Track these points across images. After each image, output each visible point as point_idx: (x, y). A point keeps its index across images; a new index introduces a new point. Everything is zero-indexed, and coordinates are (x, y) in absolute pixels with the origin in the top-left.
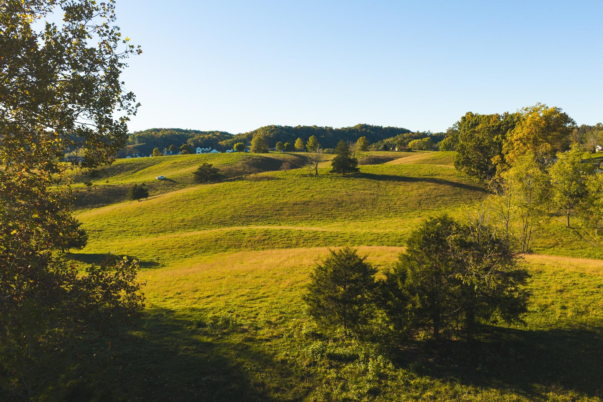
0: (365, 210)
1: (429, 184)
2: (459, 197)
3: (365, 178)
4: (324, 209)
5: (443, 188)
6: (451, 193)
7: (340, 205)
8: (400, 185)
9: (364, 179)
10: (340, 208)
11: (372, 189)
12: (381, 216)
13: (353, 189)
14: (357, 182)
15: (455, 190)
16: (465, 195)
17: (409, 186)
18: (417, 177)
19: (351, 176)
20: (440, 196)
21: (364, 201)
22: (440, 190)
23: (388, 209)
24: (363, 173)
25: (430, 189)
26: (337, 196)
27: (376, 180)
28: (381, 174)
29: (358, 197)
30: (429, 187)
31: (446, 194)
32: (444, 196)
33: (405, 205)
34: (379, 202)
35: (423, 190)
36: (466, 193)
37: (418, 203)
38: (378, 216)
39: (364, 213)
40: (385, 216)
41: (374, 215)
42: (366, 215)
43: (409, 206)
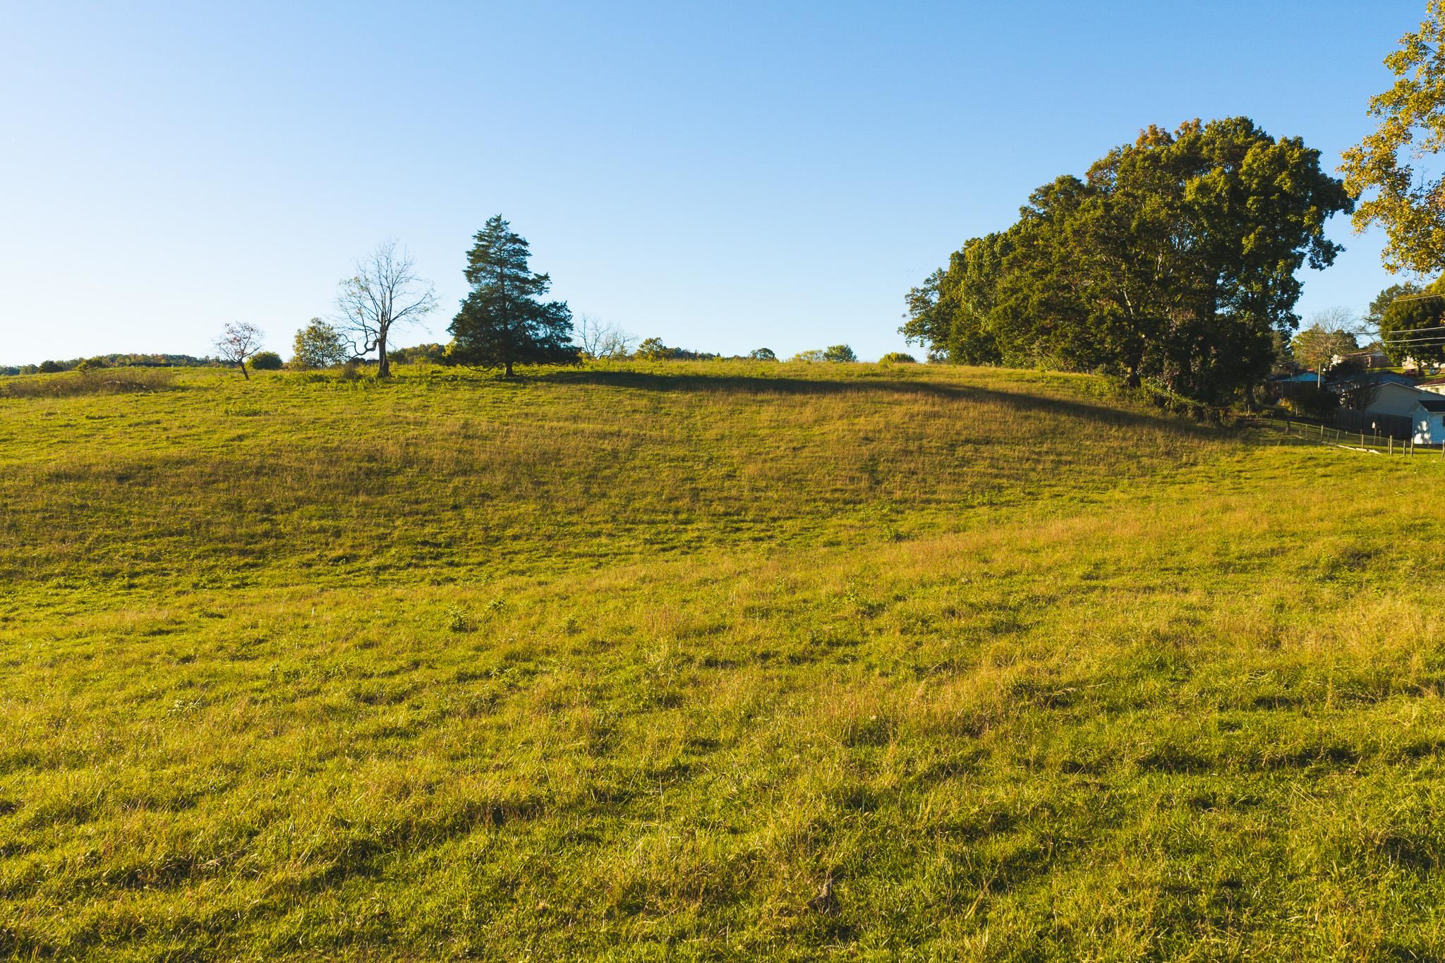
0: (530, 507)
1: (896, 396)
2: (1064, 445)
6: (1022, 431)
7: (373, 483)
8: (761, 403)
11: (616, 419)
12: (625, 542)
13: (511, 416)
14: (552, 395)
15: (1034, 420)
16: (1089, 438)
17: (803, 405)
20: (967, 441)
21: (548, 461)
22: (960, 418)
23: (683, 503)
25: (912, 417)
27: (650, 389)
29: (517, 445)
30: (904, 408)
31: (999, 434)
32: (987, 442)
33: (793, 480)
34: (634, 469)
35: (878, 419)
36: (1089, 431)
37: (862, 470)
38: (604, 540)
39: (504, 528)
40: (646, 541)
41: (575, 535)
42: (515, 538)
43: (812, 487)
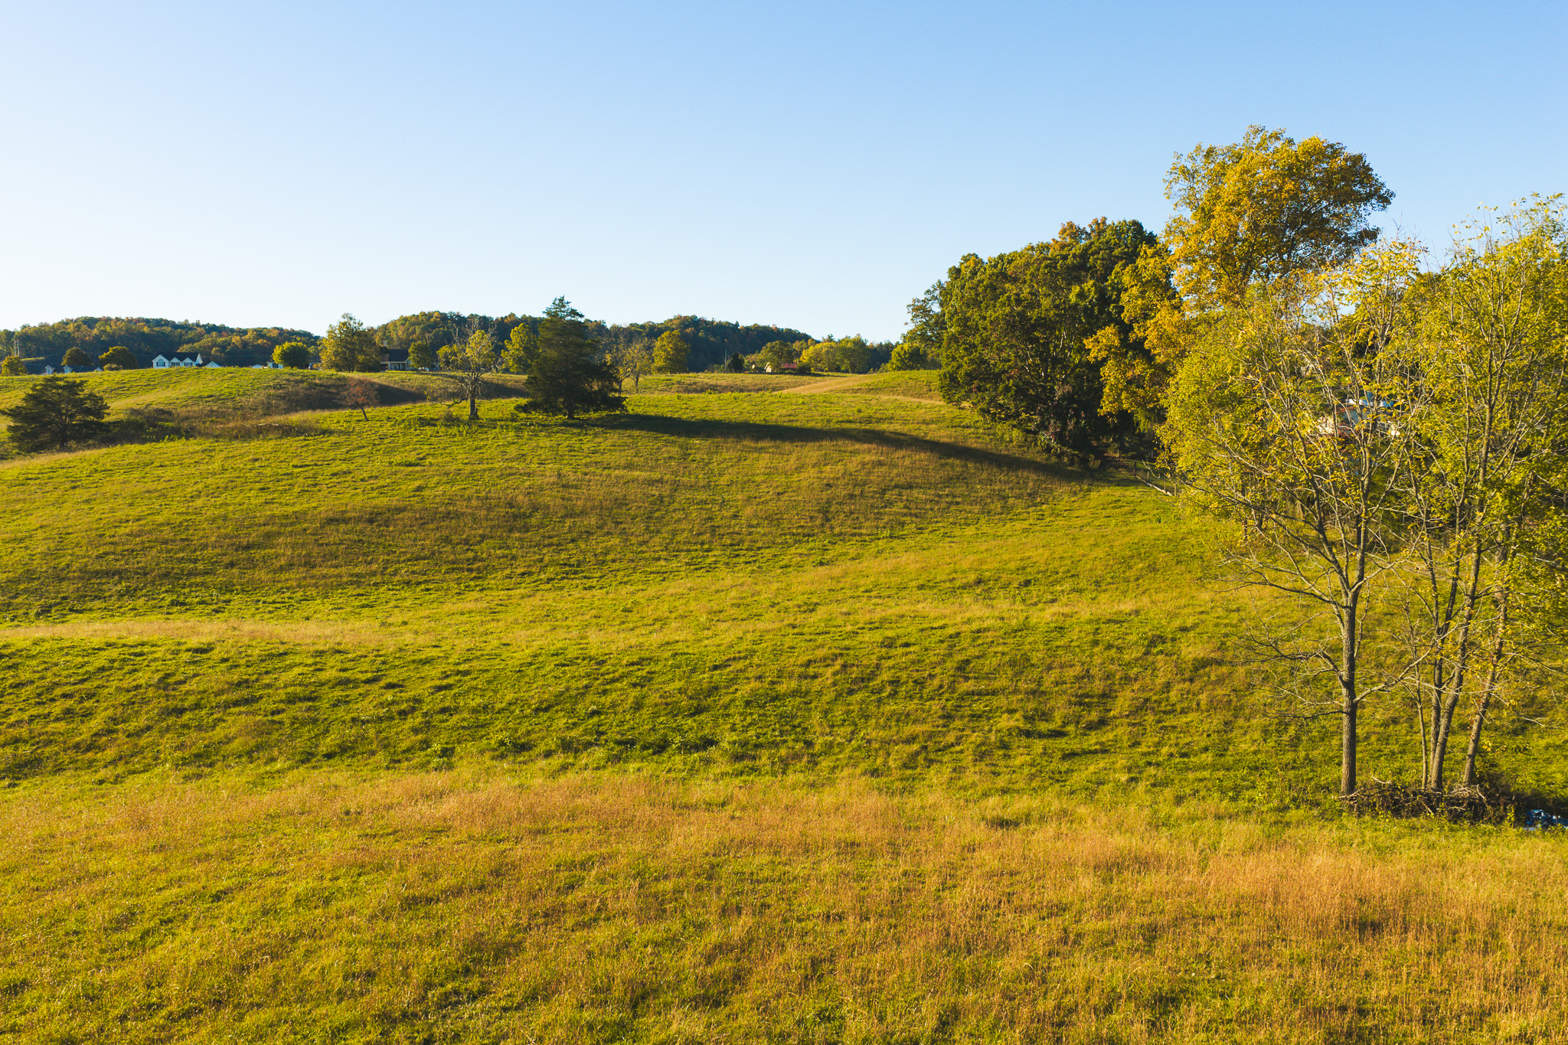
0: (615, 541)
1: (857, 446)
2: (960, 489)
3: (641, 428)
4: (447, 540)
5: (905, 460)
6: (936, 476)
7: (519, 523)
8: (761, 450)
9: (636, 433)
10: (517, 535)
11: (658, 466)
12: (674, 564)
13: (586, 465)
14: (609, 442)
15: (948, 468)
16: (980, 482)
17: (790, 453)
18: (819, 426)
19: (593, 424)
20: (896, 486)
21: (620, 506)
22: (896, 466)
23: (706, 537)
24: (637, 416)
25: (864, 464)
26: (517, 488)
27: (679, 435)
28: (700, 416)
29: (598, 492)
30: (859, 458)
31: (919, 481)
32: (910, 487)
33: (773, 519)
34: (674, 511)
35: (840, 467)
36: (984, 476)
37: (819, 511)
38: (663, 563)
39: (606, 554)
40: (687, 564)
41: (646, 559)
42: (614, 561)
43: (785, 525)
